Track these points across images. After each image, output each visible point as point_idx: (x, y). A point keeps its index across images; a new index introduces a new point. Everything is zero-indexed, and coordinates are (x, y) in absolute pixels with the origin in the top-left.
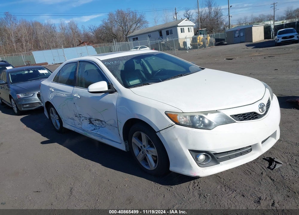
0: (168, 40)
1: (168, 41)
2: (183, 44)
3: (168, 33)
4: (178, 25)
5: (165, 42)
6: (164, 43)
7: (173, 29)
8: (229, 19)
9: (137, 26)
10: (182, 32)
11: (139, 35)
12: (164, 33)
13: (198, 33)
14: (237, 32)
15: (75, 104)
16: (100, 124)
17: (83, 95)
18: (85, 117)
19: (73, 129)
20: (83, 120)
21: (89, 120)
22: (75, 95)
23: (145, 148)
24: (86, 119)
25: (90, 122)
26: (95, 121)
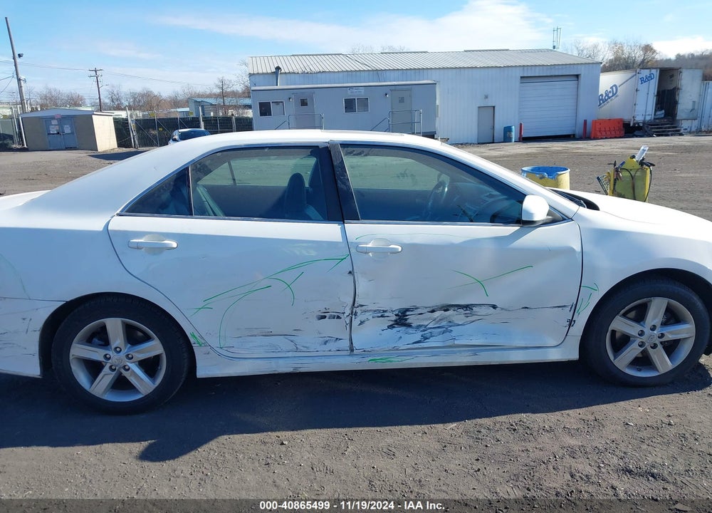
8: (20, 87)
14: (54, 122)
15: (353, 275)
16: (447, 318)
17: (419, 240)
18: (379, 311)
19: (284, 367)
20: (362, 323)
21: (396, 315)
22: (370, 245)
23: (655, 332)
24: (382, 316)
25: (395, 321)
26: (433, 311)
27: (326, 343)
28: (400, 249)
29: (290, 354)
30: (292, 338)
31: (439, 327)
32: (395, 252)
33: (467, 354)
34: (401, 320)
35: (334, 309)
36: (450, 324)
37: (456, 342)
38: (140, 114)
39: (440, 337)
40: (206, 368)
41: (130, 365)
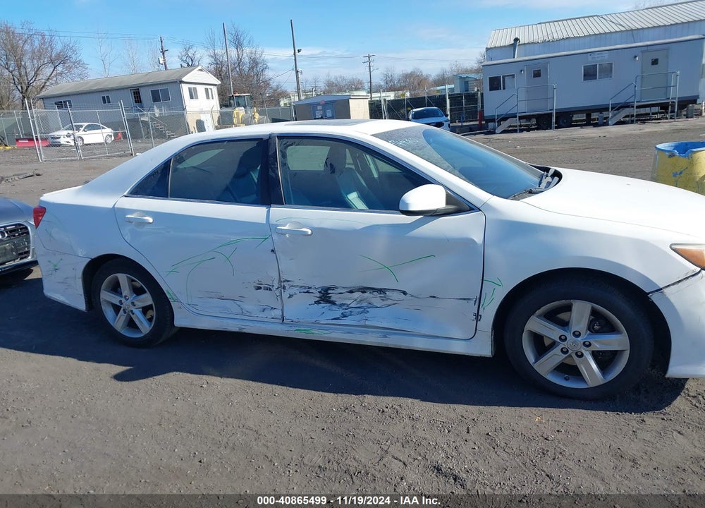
0: (157, 112)
1: (157, 115)
2: (195, 126)
3: (156, 97)
4: (184, 79)
5: (151, 118)
6: (146, 119)
7: (169, 87)
8: (298, 78)
9: (55, 72)
10: (192, 97)
11: (72, 95)
12: (146, 95)
13: (232, 102)
14: (320, 108)
15: (275, 253)
16: (365, 299)
17: (326, 225)
18: (305, 287)
19: (232, 326)
20: (291, 296)
21: (320, 292)
22: (286, 228)
23: (579, 339)
24: (308, 292)
25: (320, 297)
26: (351, 292)
27: (264, 310)
28: (310, 232)
29: (238, 317)
30: (238, 303)
31: (359, 307)
32: (305, 234)
33: (378, 335)
34: (325, 296)
35: (266, 282)
36: (370, 306)
37: (367, 323)
38: (391, 96)
39: (359, 317)
40: (181, 320)
41: (134, 311)
